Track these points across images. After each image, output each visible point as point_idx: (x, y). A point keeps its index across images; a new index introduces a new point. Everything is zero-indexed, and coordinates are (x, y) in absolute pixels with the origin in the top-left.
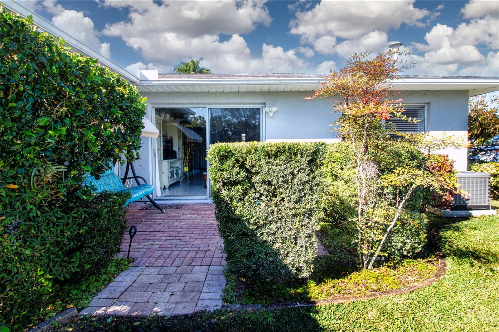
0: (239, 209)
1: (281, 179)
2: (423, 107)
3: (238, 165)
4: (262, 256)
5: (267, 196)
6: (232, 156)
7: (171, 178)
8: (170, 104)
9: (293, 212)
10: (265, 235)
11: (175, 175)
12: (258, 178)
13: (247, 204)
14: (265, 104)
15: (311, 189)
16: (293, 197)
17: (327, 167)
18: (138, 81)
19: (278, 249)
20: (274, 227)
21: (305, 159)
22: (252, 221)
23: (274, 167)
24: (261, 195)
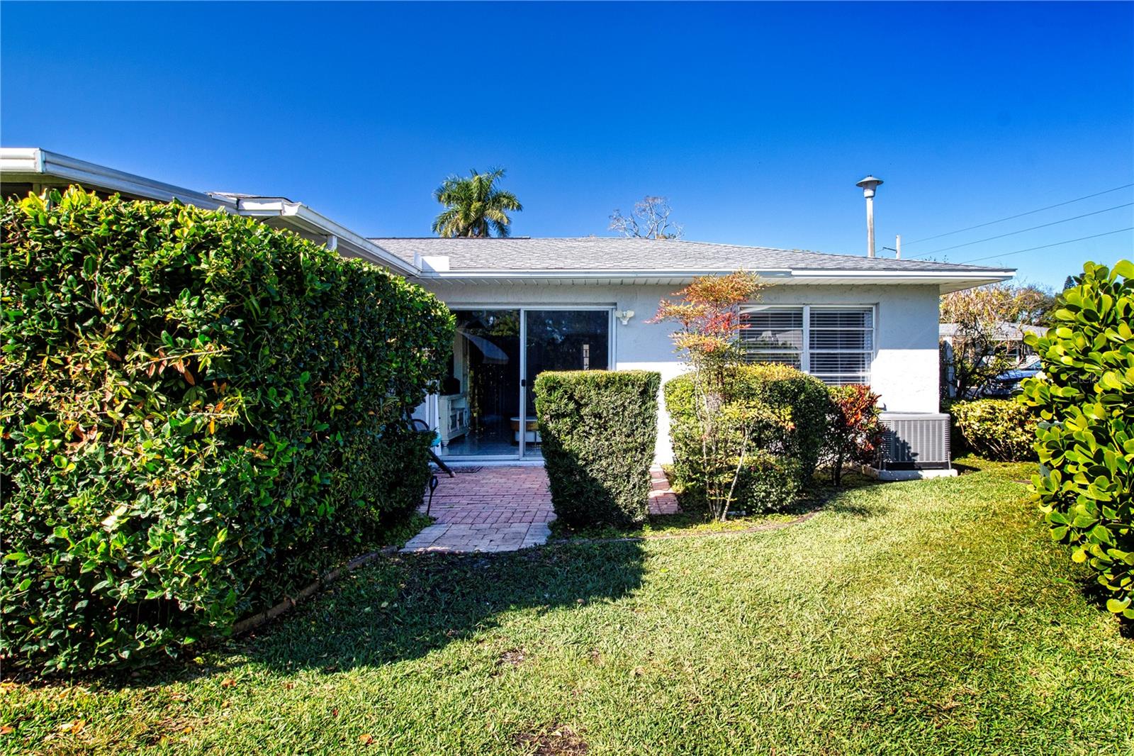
0: (567, 443)
1: (611, 411)
2: (871, 310)
3: (566, 396)
4: (592, 494)
5: (596, 429)
6: (560, 387)
7: (452, 428)
8: (461, 304)
9: (625, 447)
10: (595, 472)
11: (458, 423)
12: (587, 410)
13: (575, 437)
14: (615, 304)
15: (643, 422)
16: (624, 430)
17: (689, 402)
18: (419, 273)
19: (610, 487)
20: (604, 463)
21: (636, 391)
22: (581, 455)
23: (604, 399)
24: (591, 428)
